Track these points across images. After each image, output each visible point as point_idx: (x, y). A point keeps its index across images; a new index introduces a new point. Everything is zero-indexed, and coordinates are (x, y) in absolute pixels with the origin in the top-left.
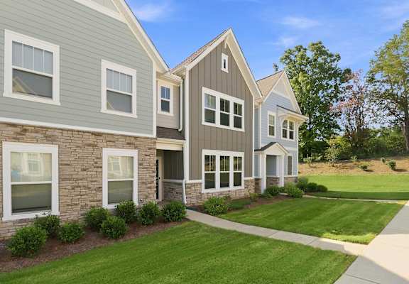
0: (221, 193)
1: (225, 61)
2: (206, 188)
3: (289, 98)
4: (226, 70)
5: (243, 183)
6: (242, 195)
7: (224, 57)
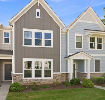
0: (35, 80)
1: (38, 13)
2: (25, 77)
3: (97, 23)
4: (39, 17)
5: (52, 75)
6: (51, 82)
7: (38, 10)
